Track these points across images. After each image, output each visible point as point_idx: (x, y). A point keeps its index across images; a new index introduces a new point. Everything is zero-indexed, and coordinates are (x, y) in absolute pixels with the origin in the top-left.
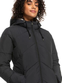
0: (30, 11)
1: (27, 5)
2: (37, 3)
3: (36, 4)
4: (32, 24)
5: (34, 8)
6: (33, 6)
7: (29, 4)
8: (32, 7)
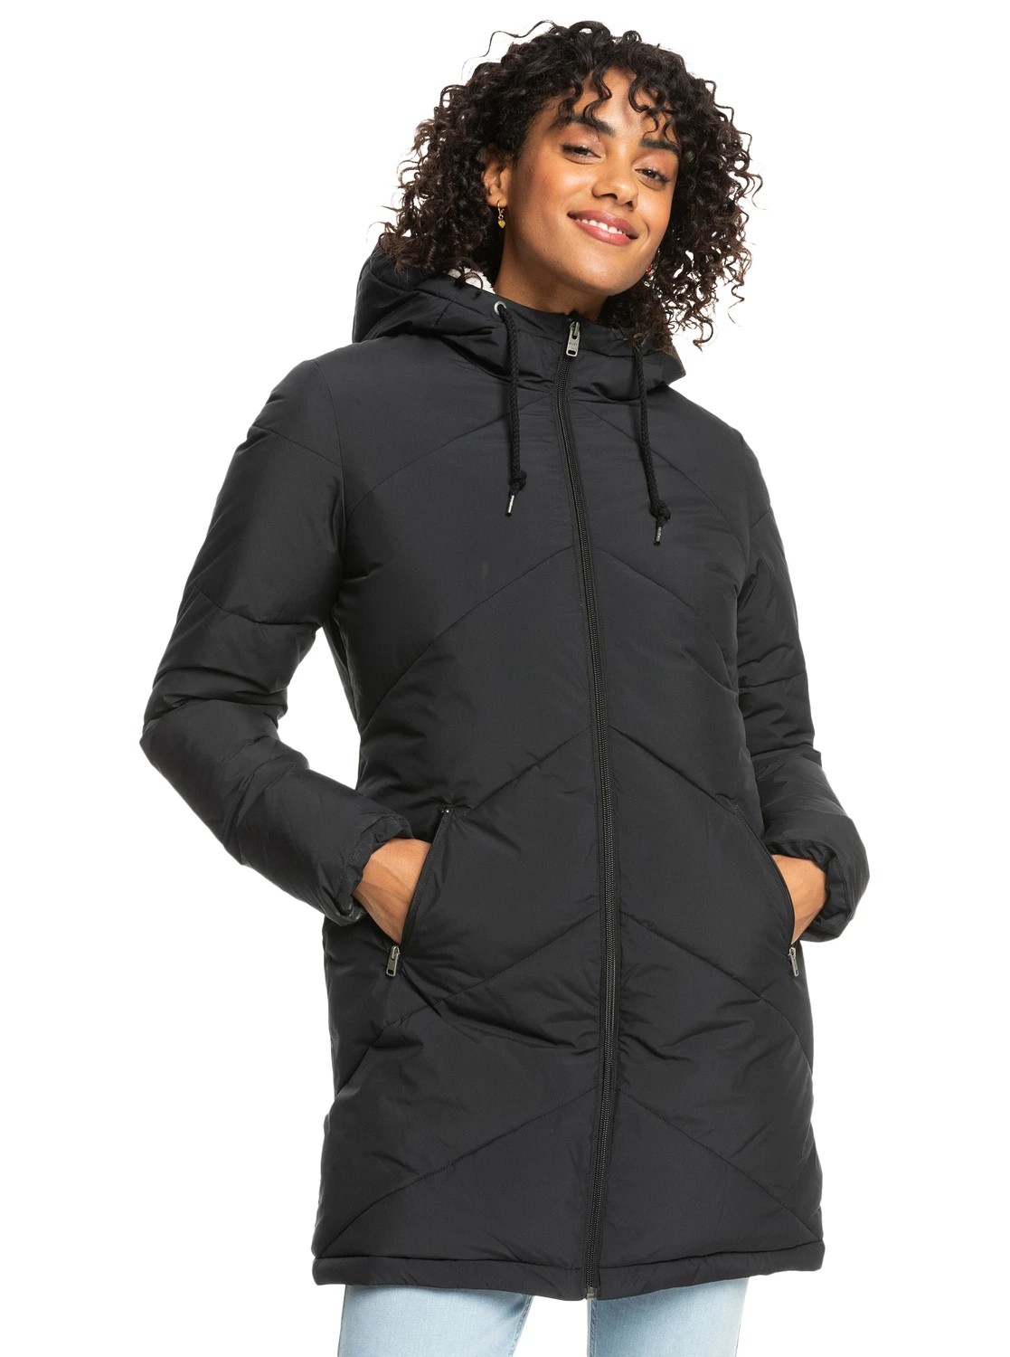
0: (572, 216)
1: (558, 150)
2: (662, 145)
3: (654, 161)
4: (573, 345)
5: (613, 196)
6: (609, 178)
7: (572, 151)
8: (599, 181)
